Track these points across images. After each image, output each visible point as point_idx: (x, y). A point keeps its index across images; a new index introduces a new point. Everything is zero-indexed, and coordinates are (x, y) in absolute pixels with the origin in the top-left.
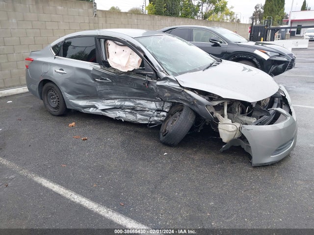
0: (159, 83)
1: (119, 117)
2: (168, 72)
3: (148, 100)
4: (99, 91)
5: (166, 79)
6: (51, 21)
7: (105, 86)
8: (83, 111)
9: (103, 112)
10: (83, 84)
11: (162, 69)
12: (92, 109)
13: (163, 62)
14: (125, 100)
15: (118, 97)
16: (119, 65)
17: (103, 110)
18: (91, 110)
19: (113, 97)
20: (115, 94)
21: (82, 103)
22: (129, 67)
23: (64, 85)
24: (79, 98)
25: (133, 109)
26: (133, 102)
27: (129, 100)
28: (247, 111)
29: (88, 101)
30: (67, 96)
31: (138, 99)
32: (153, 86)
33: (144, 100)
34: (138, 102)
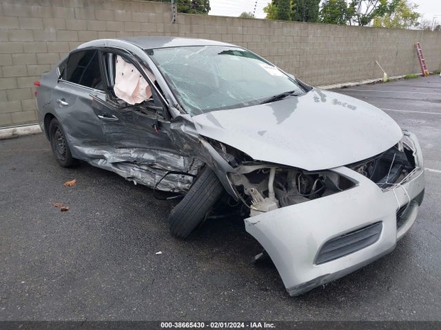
0: (173, 126)
1: (133, 178)
2: (185, 107)
3: (175, 154)
4: (106, 133)
5: (180, 120)
6: (106, 31)
7: (114, 127)
8: (91, 163)
9: (113, 168)
10: (88, 123)
11: (176, 103)
12: (101, 160)
13: (180, 91)
14: (144, 150)
15: (133, 144)
16: (125, 94)
17: (115, 164)
18: (100, 163)
19: (128, 144)
20: (128, 139)
21: (89, 151)
22: (139, 96)
23: (66, 121)
24: (85, 144)
25: (151, 165)
26: (154, 154)
27: (150, 151)
28: (314, 188)
29: (96, 148)
30: (71, 139)
31: (161, 150)
32: (166, 130)
33: (168, 152)
34: (161, 154)
